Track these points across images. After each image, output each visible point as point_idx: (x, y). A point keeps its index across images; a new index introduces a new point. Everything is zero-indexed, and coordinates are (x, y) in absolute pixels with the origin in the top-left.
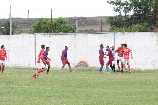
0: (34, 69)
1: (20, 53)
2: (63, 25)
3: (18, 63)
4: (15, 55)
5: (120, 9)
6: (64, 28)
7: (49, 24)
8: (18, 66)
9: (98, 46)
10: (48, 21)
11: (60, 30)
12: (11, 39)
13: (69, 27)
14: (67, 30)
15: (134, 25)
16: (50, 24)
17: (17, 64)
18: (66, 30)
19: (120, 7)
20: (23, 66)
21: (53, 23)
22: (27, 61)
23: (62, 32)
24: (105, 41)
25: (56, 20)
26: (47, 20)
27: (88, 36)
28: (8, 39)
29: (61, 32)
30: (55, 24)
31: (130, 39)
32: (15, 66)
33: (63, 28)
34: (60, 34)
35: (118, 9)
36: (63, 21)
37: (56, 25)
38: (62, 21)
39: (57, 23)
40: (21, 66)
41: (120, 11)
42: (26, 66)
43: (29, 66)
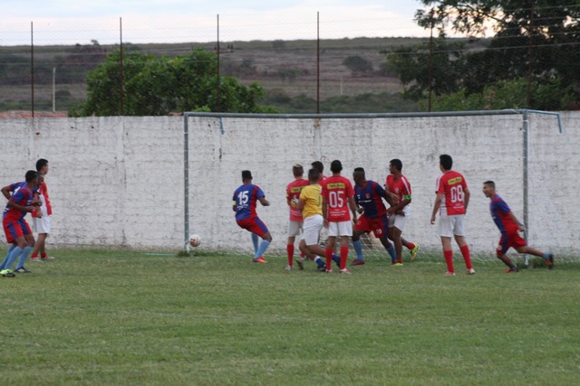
0: (183, 254)
1: (83, 193)
2: (208, 81)
3: (76, 230)
4: (63, 199)
5: (443, 17)
6: (215, 91)
7: (152, 74)
8: (73, 241)
9: (413, 163)
10: (151, 62)
11: (197, 99)
12: (44, 134)
13: (233, 85)
14: (225, 97)
15: (505, 81)
16: (158, 76)
17: (72, 233)
18: (225, 100)
19: (441, 8)
20: (98, 242)
21: (170, 71)
22: (113, 221)
23: (209, 109)
24: (444, 146)
25: (182, 60)
26: (145, 59)
27: (374, 125)
28: (31, 134)
29: (205, 108)
30: (177, 75)
31: (549, 136)
32: (62, 241)
33: (209, 92)
34: (200, 113)
35: (436, 16)
36: (208, 64)
37: (179, 79)
38: (204, 61)
39: (183, 70)
40: (88, 241)
41: (440, 26)
42: (110, 241)
43: (120, 241)
